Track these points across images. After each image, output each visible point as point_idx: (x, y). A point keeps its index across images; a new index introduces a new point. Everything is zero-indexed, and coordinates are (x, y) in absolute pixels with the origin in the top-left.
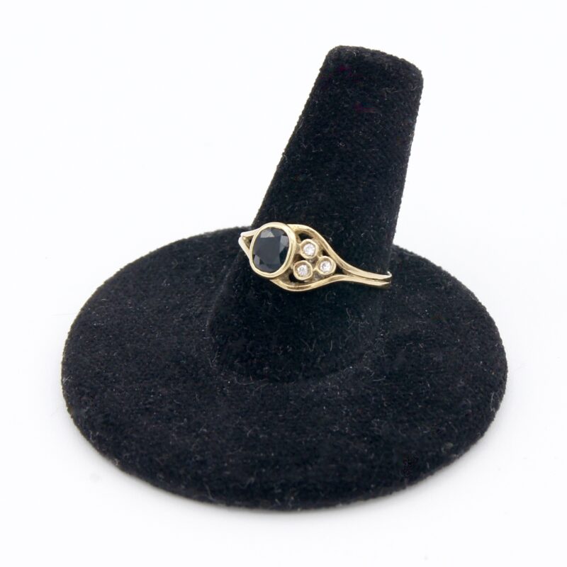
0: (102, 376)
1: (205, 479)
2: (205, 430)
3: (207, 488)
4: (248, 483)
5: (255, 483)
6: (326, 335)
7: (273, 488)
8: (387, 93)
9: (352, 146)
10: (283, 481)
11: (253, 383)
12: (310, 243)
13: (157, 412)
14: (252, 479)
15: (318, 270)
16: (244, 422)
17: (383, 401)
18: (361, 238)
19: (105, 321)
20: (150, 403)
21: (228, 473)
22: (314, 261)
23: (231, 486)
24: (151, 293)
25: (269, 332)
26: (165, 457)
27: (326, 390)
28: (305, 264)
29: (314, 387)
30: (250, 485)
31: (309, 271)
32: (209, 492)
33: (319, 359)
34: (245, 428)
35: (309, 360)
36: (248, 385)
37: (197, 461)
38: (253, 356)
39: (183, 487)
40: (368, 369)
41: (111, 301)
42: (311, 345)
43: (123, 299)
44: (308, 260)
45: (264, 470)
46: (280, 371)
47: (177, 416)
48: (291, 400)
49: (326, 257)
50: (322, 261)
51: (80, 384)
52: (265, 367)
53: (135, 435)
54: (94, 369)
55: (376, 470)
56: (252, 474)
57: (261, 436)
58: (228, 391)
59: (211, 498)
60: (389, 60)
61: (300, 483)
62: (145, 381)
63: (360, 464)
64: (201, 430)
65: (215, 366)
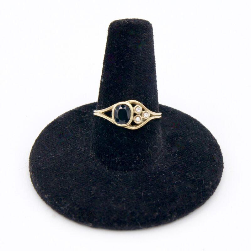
0: (64, 189)
1: (137, 220)
2: (124, 199)
3: (139, 223)
4: (156, 215)
5: (159, 215)
6: (152, 144)
7: (167, 215)
8: (146, 35)
9: (139, 61)
10: (170, 210)
11: (128, 173)
12: (138, 107)
13: (98, 197)
14: (157, 214)
15: (144, 118)
16: (137, 190)
17: (184, 165)
18: (152, 99)
19: (47, 165)
20: (93, 195)
21: (146, 214)
22: (141, 114)
23: (149, 219)
24: (57, 148)
25: (129, 150)
26: (115, 216)
27: (159, 167)
28: (138, 116)
29: (153, 167)
30: (157, 216)
31: (141, 119)
32: (140, 225)
33: (152, 155)
34: (140, 193)
35: (149, 157)
36: (127, 175)
37: (130, 213)
38: (126, 162)
39: (127, 226)
40: (168, 153)
41: (43, 156)
42: (147, 150)
43: (48, 154)
44: (139, 114)
45: (160, 208)
46: (139, 165)
47: (108, 197)
48: (148, 176)
49: (145, 111)
50: (144, 113)
51: (57, 196)
52: (132, 165)
53: (97, 211)
54: (58, 188)
55: (202, 194)
56: (156, 212)
57: (149, 194)
58: (121, 180)
59: (140, 227)
60: (142, 21)
61: (177, 209)
62: (84, 186)
63: (194, 193)
64: (122, 199)
65: (107, 170)
